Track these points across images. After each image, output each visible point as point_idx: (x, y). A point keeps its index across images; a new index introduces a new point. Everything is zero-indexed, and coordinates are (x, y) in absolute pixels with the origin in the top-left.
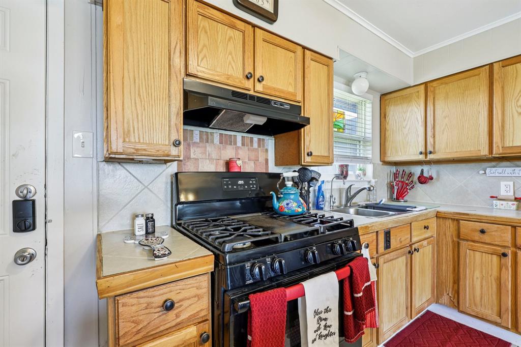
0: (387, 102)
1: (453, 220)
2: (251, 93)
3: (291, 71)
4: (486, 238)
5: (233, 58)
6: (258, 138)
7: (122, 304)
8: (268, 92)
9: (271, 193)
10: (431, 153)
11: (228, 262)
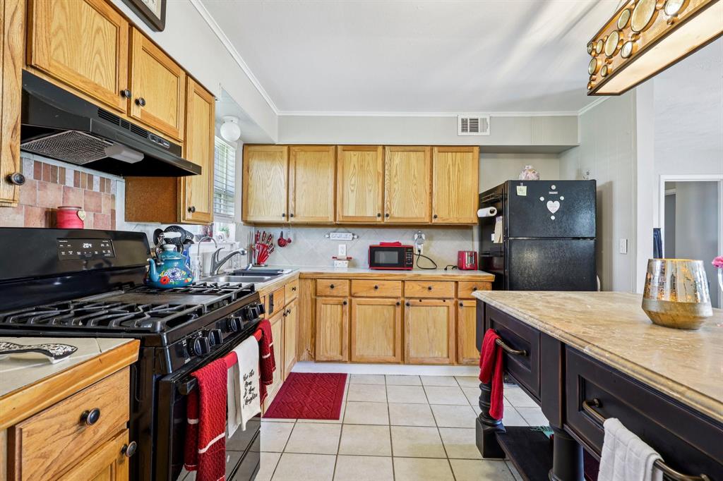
0: (251, 154)
1: (312, 279)
2: (124, 117)
3: (172, 99)
4: (334, 292)
5: (102, 60)
6: (101, 177)
7: (27, 433)
8: (148, 121)
9: (148, 260)
10: (292, 216)
11: (166, 342)
